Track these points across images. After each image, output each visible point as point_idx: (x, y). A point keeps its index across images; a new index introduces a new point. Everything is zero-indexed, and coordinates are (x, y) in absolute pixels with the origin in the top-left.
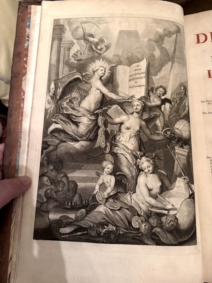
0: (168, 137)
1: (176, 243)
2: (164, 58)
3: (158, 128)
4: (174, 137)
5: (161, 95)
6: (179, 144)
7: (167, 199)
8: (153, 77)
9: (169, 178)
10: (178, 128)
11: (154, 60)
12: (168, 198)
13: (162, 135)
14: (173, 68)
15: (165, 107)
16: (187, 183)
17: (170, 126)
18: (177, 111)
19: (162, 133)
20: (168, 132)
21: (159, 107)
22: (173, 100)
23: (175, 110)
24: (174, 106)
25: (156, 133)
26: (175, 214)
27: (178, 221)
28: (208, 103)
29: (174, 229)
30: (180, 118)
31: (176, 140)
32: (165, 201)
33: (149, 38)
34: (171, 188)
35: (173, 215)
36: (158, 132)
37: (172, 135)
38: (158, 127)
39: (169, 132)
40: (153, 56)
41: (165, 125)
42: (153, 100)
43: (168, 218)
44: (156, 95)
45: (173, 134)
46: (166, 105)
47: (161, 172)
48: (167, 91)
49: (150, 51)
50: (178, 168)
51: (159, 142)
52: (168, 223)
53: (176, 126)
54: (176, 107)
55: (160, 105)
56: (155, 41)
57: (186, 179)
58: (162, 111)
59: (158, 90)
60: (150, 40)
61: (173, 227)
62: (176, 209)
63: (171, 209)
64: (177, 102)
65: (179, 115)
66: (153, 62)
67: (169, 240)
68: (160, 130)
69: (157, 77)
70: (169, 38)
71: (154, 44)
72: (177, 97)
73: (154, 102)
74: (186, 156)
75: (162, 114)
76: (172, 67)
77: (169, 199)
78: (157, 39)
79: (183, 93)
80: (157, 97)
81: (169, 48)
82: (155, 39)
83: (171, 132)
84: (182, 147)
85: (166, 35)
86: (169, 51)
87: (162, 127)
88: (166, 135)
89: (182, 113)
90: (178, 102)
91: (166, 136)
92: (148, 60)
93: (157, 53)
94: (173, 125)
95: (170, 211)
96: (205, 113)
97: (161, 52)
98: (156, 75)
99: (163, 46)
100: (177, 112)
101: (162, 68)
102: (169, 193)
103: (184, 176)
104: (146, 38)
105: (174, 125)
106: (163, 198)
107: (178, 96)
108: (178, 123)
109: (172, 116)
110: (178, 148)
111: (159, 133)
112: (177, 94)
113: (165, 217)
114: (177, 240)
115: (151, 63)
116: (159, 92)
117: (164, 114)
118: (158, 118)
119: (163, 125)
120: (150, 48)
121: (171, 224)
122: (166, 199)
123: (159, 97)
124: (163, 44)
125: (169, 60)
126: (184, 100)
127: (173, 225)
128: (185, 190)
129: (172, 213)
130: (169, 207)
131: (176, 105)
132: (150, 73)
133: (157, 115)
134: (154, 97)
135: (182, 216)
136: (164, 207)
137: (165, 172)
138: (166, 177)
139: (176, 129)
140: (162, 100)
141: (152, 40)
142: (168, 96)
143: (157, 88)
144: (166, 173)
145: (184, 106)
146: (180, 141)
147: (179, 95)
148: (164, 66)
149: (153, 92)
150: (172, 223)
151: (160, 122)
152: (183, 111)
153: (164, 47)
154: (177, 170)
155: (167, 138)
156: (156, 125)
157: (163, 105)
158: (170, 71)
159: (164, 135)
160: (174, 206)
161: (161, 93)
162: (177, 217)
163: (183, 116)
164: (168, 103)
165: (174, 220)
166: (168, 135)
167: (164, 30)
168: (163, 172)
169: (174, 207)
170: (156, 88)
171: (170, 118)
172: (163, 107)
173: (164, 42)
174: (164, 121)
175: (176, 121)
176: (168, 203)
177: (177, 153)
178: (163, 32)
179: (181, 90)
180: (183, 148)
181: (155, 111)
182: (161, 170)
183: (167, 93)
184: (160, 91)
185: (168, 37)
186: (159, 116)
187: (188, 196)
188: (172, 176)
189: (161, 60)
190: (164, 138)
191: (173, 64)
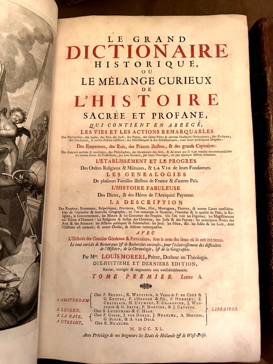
0: (20, 182)
1: (14, 323)
2: (30, 70)
3: (7, 168)
4: (28, 183)
5: (17, 122)
6: (33, 192)
7: (8, 267)
8: (9, 94)
9: (14, 239)
10: (34, 172)
11: (14, 69)
12: (9, 265)
13: (12, 180)
14: (39, 88)
15: (20, 140)
16: (35, 243)
17: (24, 167)
18: (36, 148)
19: (11, 176)
20: (20, 176)
21: (12, 138)
22: (33, 133)
23: (33, 147)
24: (33, 141)
25: (4, 175)
26: (16, 286)
27: (19, 294)
28: (69, 139)
29: (14, 305)
30: (37, 158)
31: (29, 188)
32: (5, 271)
33: (10, 34)
34: (15, 251)
35: (14, 287)
36: (6, 174)
37: (25, 180)
38: (8, 166)
39: (22, 175)
40: (14, 62)
41: (18, 166)
42: (4, 127)
43: (7, 293)
44: (10, 120)
45: (27, 179)
46: (22, 137)
47: (4, 231)
48: (26, 118)
49: (9, 54)
50: (27, 225)
51: (6, 188)
52: (5, 299)
53: (32, 169)
54: (35, 142)
55: (14, 135)
56: (20, 42)
57: (35, 238)
58: (15, 144)
59: (13, 113)
60: (11, 37)
61: (12, 304)
62: (18, 279)
63: (12, 280)
64: (36, 136)
65: (37, 155)
66: (12, 72)
67: (4, 322)
68: (9, 172)
69: (14, 95)
70: (40, 44)
71: (17, 45)
72: (38, 130)
73: (5, 130)
74: (38, 208)
75: (15, 149)
76: (37, 86)
77: (11, 267)
78: (22, 38)
79: (45, 126)
80: (11, 123)
81: (39, 59)
82: (19, 38)
83: (24, 175)
84: (35, 196)
85: (36, 38)
86: (37, 63)
87: (13, 168)
88: (17, 179)
89: (40, 151)
90: (38, 137)
91: (18, 181)
92: (3, 66)
93: (20, 60)
94: (28, 167)
95: (10, 283)
96: (64, 152)
97: (26, 59)
98: (14, 91)
99: (30, 52)
100: (35, 150)
101: (24, 84)
102: (11, 259)
103: (33, 235)
104: (5, 32)
105: (30, 167)
106: (3, 267)
107: (39, 128)
108: (34, 164)
109: (28, 154)
110: (30, 198)
111: (8, 176)
112: (38, 125)
113: (2, 292)
114: (17, 320)
115: (8, 71)
116: (14, 117)
117: (17, 149)
118: (9, 154)
119: (14, 165)
120: (10, 49)
121: (10, 300)
122: (6, 268)
123: (14, 124)
124: (31, 49)
125: (35, 76)
126: (45, 134)
127: (12, 301)
128: (31, 253)
129: (12, 285)
130: (10, 277)
131: (35, 140)
132: (4, 86)
133: (8, 149)
134: (6, 122)
135: (25, 287)
136: (3, 279)
137: (10, 231)
138: (9, 238)
139: (32, 172)
140: (18, 129)
141: (15, 38)
142: (27, 125)
143: (13, 111)
144: (11, 233)
145: (44, 144)
146: (34, 189)
147: (41, 128)
148: (28, 81)
149: (5, 115)
150: (12, 299)
151: (10, 159)
152: (42, 149)
153: (31, 54)
154: (25, 228)
155: (18, 184)
156: (4, 163)
157: (19, 137)
158: (35, 91)
159: (15, 179)
160: (16, 275)
161: (17, 120)
162: (19, 289)
163: (42, 156)
164: (25, 135)
165: (15, 294)
166: (20, 179)
167: (36, 30)
168: (7, 231)
169: (17, 277)
170: (11, 110)
171: (26, 156)
172: (18, 139)
173: (32, 48)
174: (17, 159)
175: (33, 161)
176: (8, 273)
177: (28, 205)
178: (33, 31)
179: (44, 120)
180: (36, 199)
181: (5, 144)
182: (4, 228)
183: (25, 121)
184: (17, 116)
185: (39, 42)
186: (11, 151)
187: (34, 260)
188: (18, 236)
189: (24, 71)
190: (15, 184)
191: (40, 81)
